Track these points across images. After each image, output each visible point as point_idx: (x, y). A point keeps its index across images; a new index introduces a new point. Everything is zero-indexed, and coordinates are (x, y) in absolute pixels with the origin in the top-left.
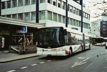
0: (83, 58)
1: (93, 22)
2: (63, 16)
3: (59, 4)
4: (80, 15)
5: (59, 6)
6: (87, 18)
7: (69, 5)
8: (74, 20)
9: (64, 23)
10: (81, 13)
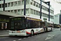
1: (55, 15)
2: (39, 12)
3: (37, 5)
4: (48, 11)
6: (52, 13)
8: (45, 14)
9: (39, 15)
10: (49, 10)
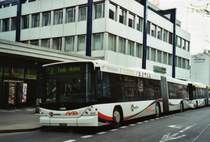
0: (179, 127)
1: (195, 56)
2: (138, 45)
3: (130, 20)
4: (170, 43)
5: (130, 25)
6: (184, 48)
7: (149, 22)
8: (159, 51)
10: (172, 38)
